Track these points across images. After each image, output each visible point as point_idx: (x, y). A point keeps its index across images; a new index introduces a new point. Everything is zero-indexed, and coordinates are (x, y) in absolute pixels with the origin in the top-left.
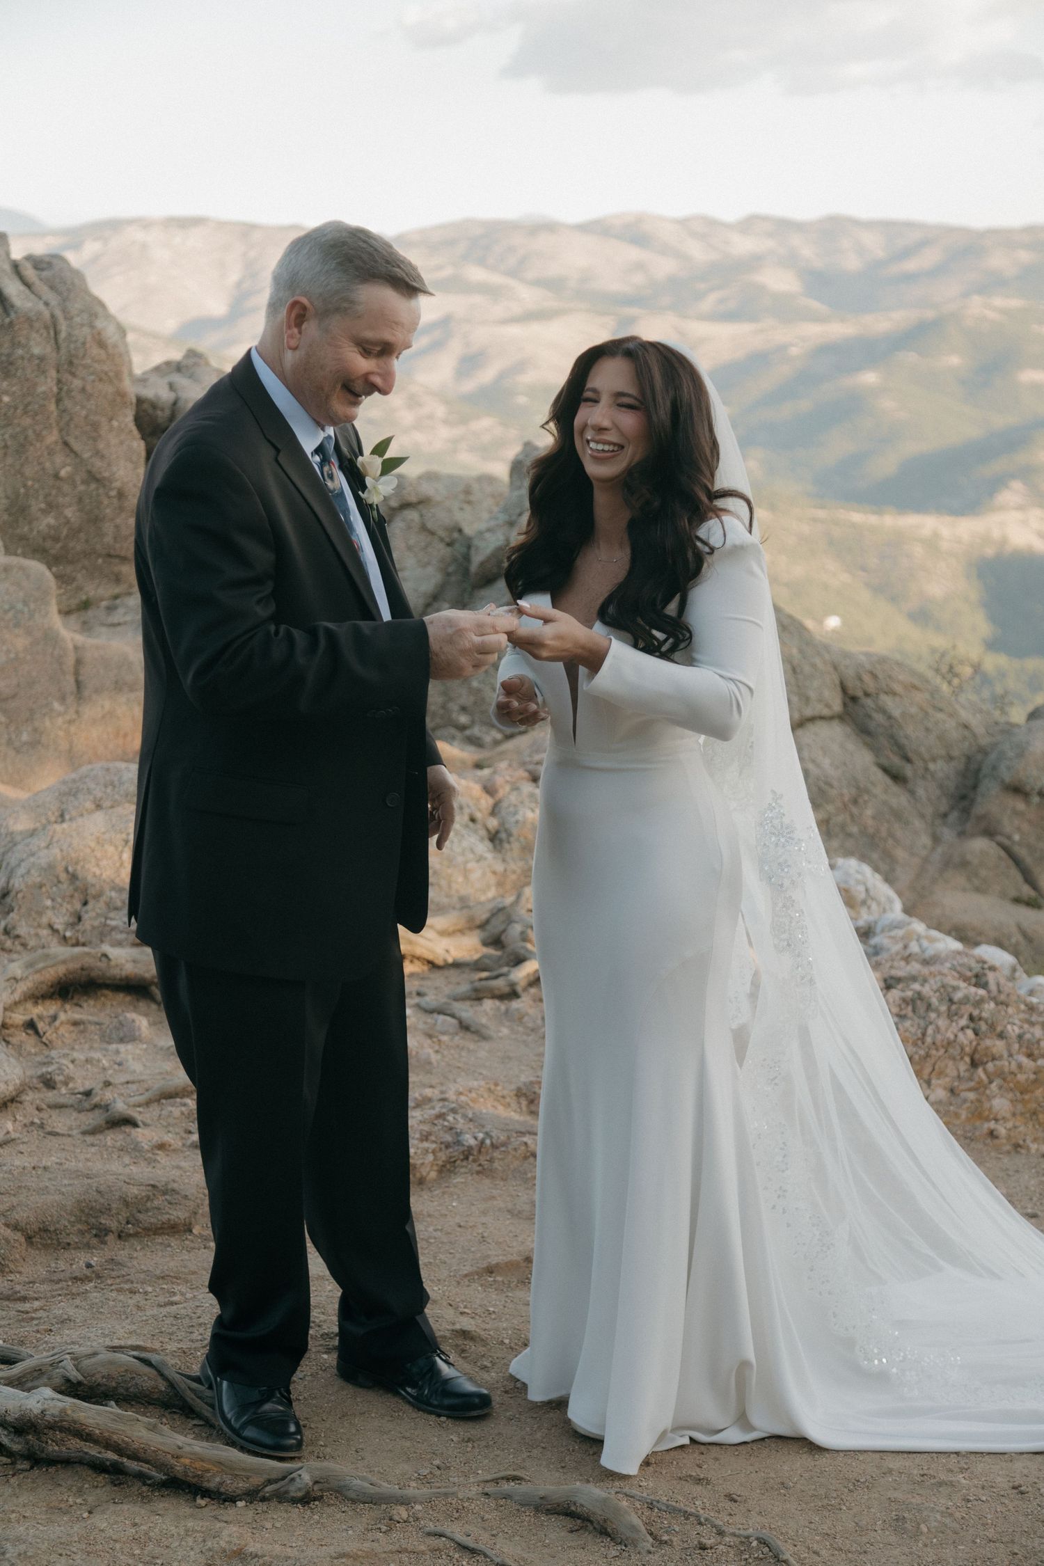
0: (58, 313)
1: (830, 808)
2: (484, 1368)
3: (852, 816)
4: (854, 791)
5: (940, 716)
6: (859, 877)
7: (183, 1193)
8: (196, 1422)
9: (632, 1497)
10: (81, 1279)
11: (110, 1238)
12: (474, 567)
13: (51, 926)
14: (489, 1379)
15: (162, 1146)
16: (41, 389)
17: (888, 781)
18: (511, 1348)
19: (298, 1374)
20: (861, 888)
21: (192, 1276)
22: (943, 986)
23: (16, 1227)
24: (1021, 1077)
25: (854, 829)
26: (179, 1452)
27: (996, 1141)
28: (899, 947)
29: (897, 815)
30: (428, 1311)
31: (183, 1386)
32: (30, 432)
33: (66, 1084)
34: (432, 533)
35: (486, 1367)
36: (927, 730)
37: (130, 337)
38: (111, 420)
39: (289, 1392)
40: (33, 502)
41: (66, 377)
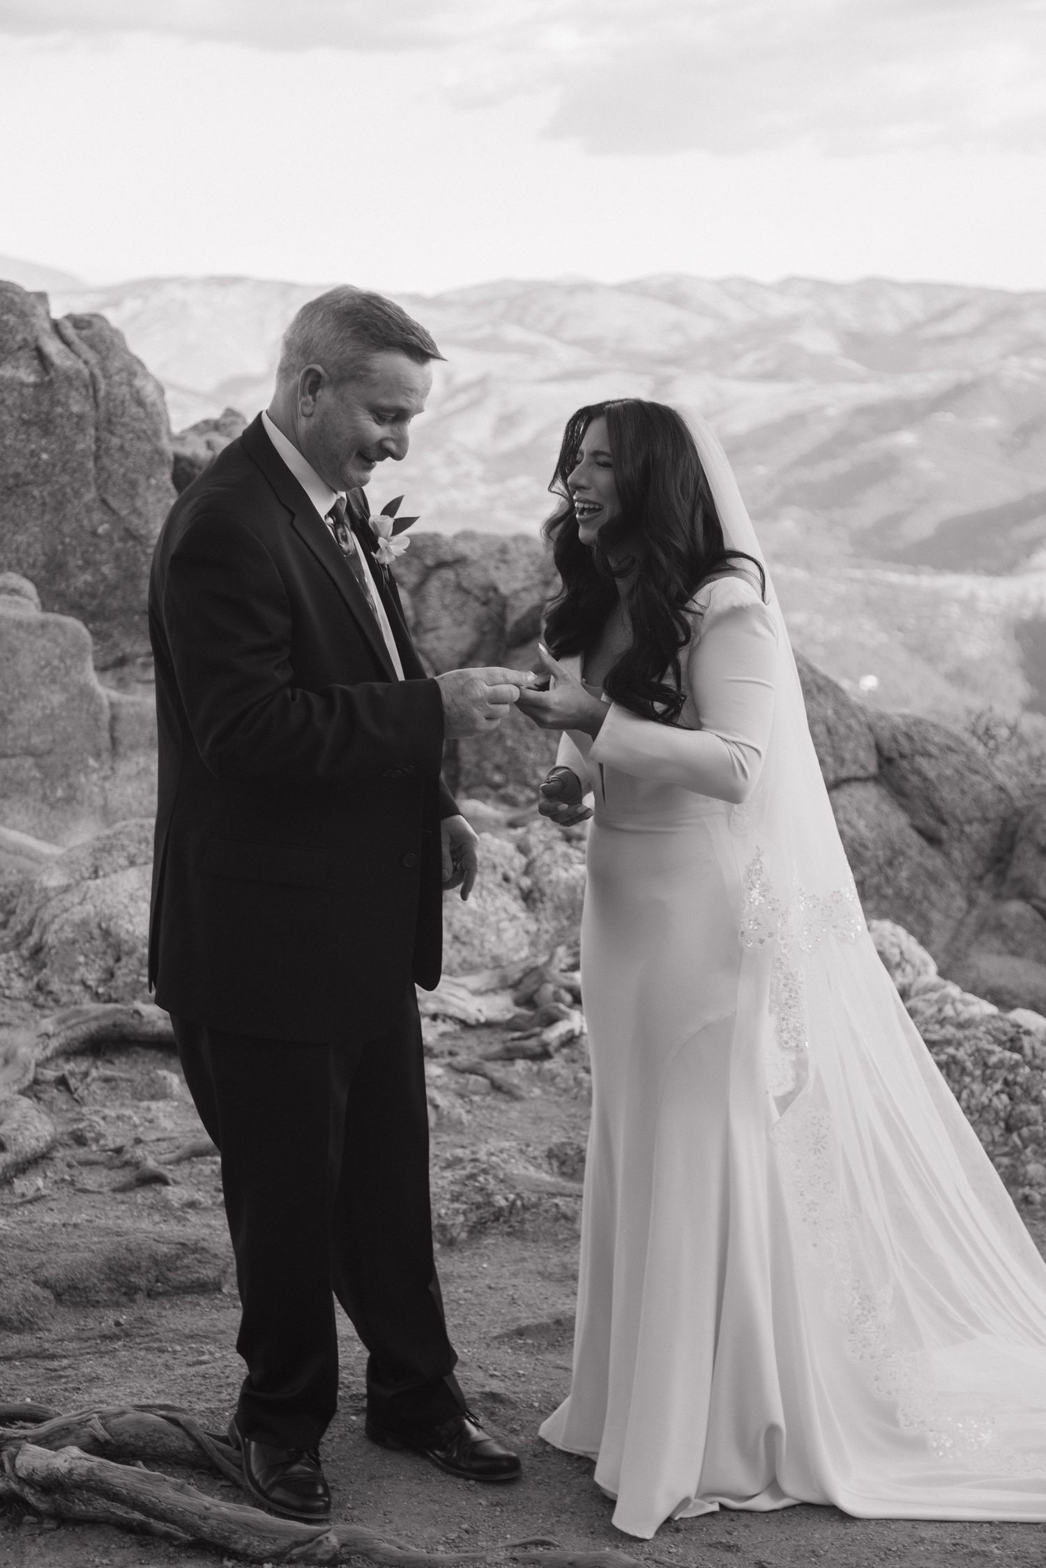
0: (97, 372)
1: (865, 870)
2: (513, 1431)
3: (887, 879)
4: (889, 853)
5: (975, 778)
6: (894, 940)
7: (213, 1252)
8: (223, 1483)
9: (660, 1563)
10: (110, 1338)
11: (139, 1297)
12: (509, 626)
13: (83, 983)
14: (518, 1442)
15: (192, 1205)
16: (80, 446)
17: (923, 843)
18: (541, 1411)
19: (327, 1436)
20: (896, 951)
21: (221, 1336)
22: (978, 1050)
23: (45, 1284)
25: (889, 891)
26: (206, 1513)
27: (1031, 1207)
28: (933, 1010)
29: (933, 877)
30: (458, 1372)
31: (211, 1446)
32: (68, 490)
33: (97, 1140)
34: (467, 592)
35: (515, 1430)
36: (963, 792)
37: (169, 395)
38: (148, 478)
39: (317, 1454)
40: (70, 559)
41: (105, 435)
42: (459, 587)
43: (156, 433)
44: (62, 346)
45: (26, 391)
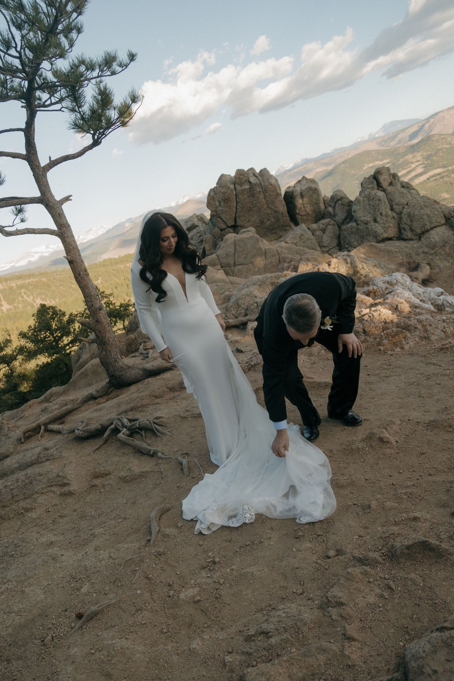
0: (262, 180)
1: (437, 249)
13: (233, 314)
16: (261, 197)
20: (395, 281)
23: (168, 388)
24: (392, 334)
32: (261, 207)
34: (344, 205)
41: (265, 193)
42: (342, 204)
43: (276, 190)
44: (255, 178)
45: (248, 190)
